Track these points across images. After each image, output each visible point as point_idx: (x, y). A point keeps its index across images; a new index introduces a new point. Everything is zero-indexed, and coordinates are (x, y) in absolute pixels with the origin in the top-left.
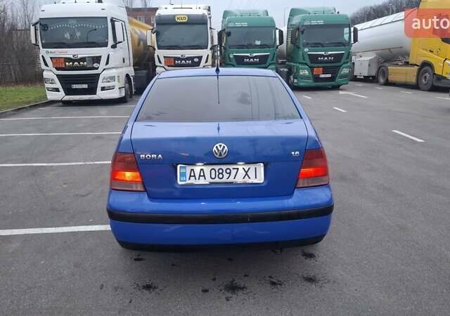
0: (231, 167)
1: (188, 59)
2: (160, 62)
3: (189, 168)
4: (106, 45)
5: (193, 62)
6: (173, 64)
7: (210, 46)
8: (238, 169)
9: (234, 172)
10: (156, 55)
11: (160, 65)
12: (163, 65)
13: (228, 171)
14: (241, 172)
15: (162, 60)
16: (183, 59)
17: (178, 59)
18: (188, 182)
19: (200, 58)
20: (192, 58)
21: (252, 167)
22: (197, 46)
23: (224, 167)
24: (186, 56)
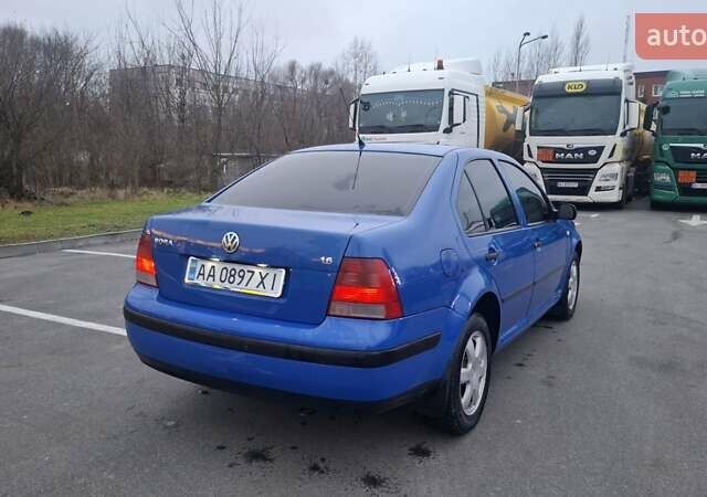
0: (246, 268)
1: (578, 150)
2: (530, 155)
3: (200, 262)
4: (436, 128)
5: (586, 155)
6: (551, 159)
7: (620, 130)
8: (253, 272)
9: (248, 275)
10: (525, 144)
11: (530, 159)
12: (535, 159)
13: (242, 274)
14: (257, 278)
15: (535, 151)
16: (569, 151)
17: (561, 150)
18: (195, 281)
19: (600, 150)
20: (585, 150)
21: (272, 272)
22: (599, 130)
23: (238, 267)
24: (576, 146)
